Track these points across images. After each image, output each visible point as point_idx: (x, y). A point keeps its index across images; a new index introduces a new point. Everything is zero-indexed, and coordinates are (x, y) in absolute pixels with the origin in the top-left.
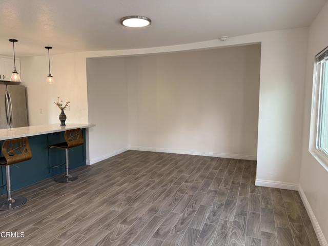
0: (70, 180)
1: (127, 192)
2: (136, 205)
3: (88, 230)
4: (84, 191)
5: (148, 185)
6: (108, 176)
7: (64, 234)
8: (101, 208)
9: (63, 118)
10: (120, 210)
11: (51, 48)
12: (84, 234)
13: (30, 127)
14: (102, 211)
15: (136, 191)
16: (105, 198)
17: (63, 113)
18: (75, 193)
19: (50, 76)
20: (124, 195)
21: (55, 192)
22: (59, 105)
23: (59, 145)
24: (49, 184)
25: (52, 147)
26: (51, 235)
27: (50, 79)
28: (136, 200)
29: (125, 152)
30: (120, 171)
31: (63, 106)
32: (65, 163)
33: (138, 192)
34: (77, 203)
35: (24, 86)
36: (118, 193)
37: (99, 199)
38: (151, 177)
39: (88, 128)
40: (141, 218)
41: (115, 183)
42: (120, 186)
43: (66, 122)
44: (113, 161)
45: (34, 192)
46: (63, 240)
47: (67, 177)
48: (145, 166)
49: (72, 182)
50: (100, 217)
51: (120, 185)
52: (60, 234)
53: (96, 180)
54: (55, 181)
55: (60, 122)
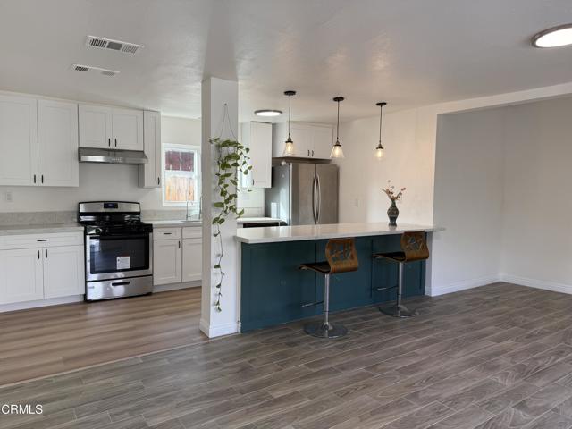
0: (404, 314)
1: (515, 356)
2: (540, 383)
3: (454, 400)
4: (431, 336)
5: (560, 353)
6: (470, 321)
7: (415, 395)
8: (469, 371)
9: (393, 213)
10: (508, 384)
11: (385, 104)
12: (447, 404)
13: (340, 225)
14: (472, 377)
15: (535, 359)
16: (471, 356)
17: (394, 206)
18: (416, 335)
19: (380, 147)
20: (509, 359)
21: (385, 327)
22: (389, 193)
23: (390, 255)
24: (373, 314)
25: (379, 257)
26: (394, 390)
27: (380, 153)
28: (538, 374)
29: (493, 284)
30: (492, 316)
31: (395, 195)
32: (398, 286)
33: (540, 362)
34: (426, 354)
35: (335, 165)
36: (497, 354)
37: (460, 356)
38: (564, 340)
39: (431, 233)
40: (556, 410)
41: (487, 335)
42: (498, 342)
43: (397, 221)
44: (473, 296)
45: (354, 321)
46: (416, 404)
47: (399, 308)
48: (546, 316)
49: (407, 318)
50: (470, 385)
51: (499, 340)
52: (408, 393)
53: (449, 324)
54: (380, 310)
55: (388, 221)
